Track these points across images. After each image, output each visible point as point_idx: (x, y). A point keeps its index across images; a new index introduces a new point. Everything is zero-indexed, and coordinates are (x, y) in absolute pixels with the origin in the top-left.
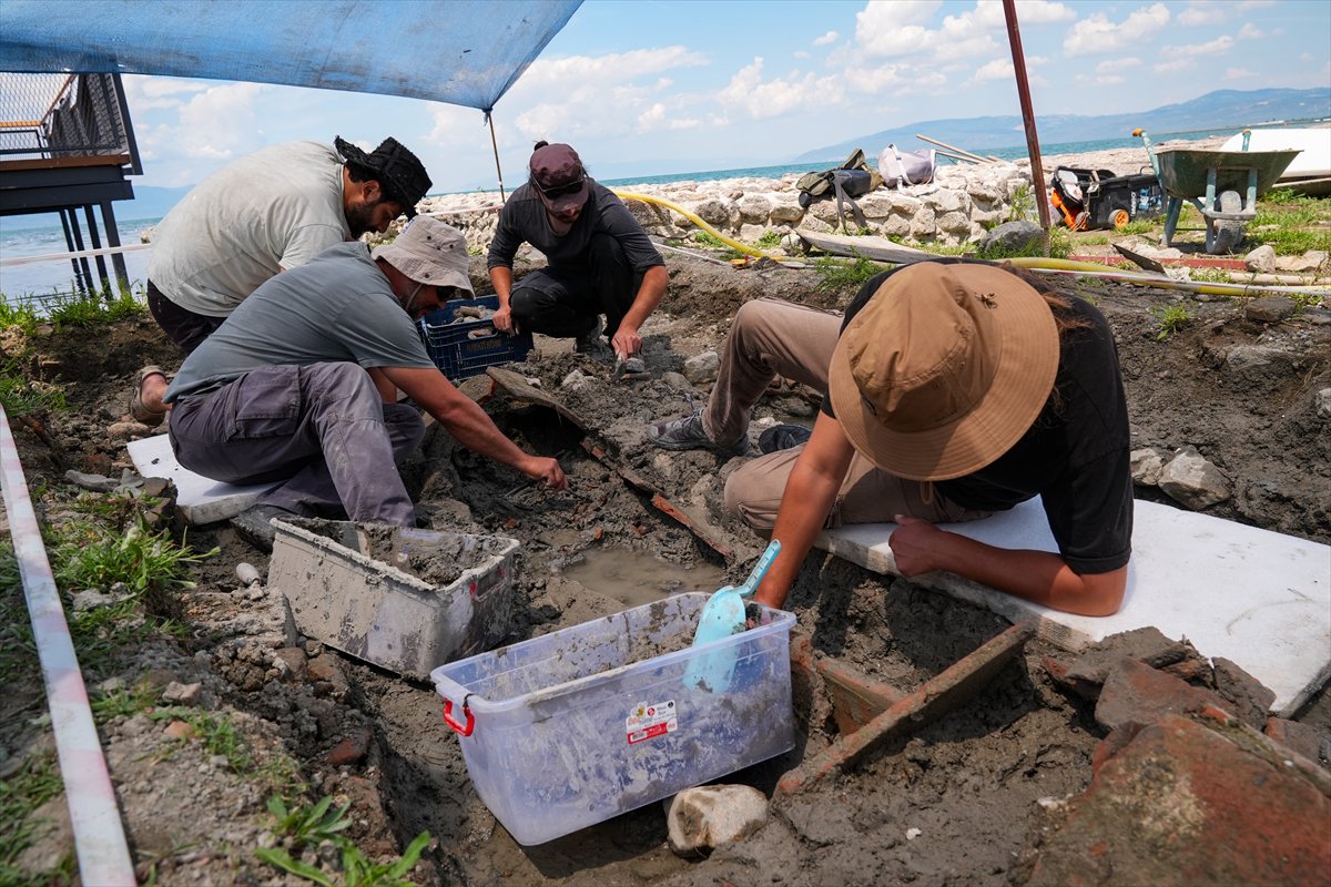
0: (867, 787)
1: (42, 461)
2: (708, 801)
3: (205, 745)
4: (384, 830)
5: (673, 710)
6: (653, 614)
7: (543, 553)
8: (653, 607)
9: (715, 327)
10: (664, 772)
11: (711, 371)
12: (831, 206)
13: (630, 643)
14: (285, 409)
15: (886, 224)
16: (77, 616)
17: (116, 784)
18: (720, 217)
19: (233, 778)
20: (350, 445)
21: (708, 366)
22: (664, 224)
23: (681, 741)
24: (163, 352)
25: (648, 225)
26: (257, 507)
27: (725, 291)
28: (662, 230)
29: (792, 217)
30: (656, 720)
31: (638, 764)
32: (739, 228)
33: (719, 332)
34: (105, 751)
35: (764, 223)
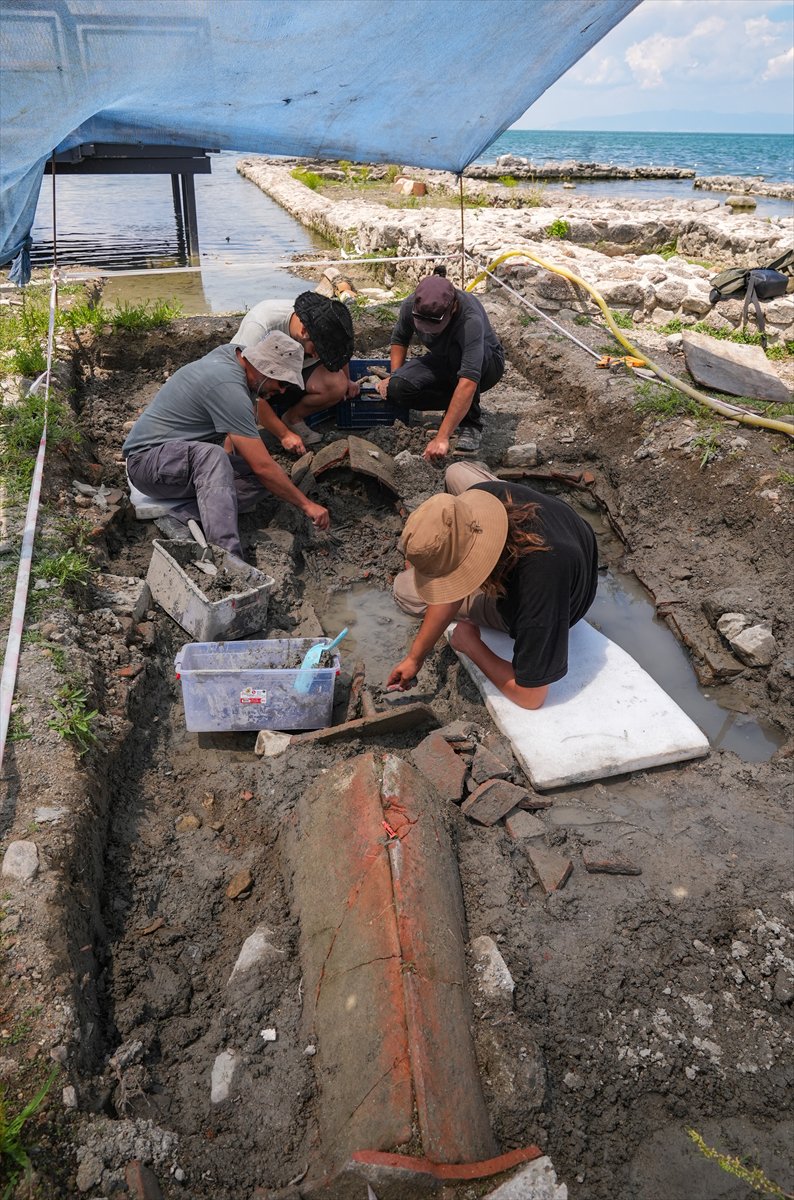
0: (328, 752)
1: (64, 471)
2: (268, 737)
3: (52, 660)
4: (124, 707)
5: (265, 694)
6: (304, 644)
7: (331, 578)
8: (305, 641)
9: (555, 418)
10: (256, 719)
11: (529, 459)
12: (736, 306)
13: (289, 656)
14: (181, 472)
15: (787, 330)
16: (34, 592)
17: (19, 667)
18: (635, 299)
19: (57, 674)
20: (207, 501)
21: (527, 455)
22: (580, 301)
23: (267, 709)
24: (179, 355)
25: (566, 300)
26: (168, 516)
27: (578, 387)
28: (578, 306)
29: (699, 309)
30: (255, 696)
31: (244, 713)
32: (652, 311)
33: (557, 424)
34: (20, 654)
35: (675, 310)
